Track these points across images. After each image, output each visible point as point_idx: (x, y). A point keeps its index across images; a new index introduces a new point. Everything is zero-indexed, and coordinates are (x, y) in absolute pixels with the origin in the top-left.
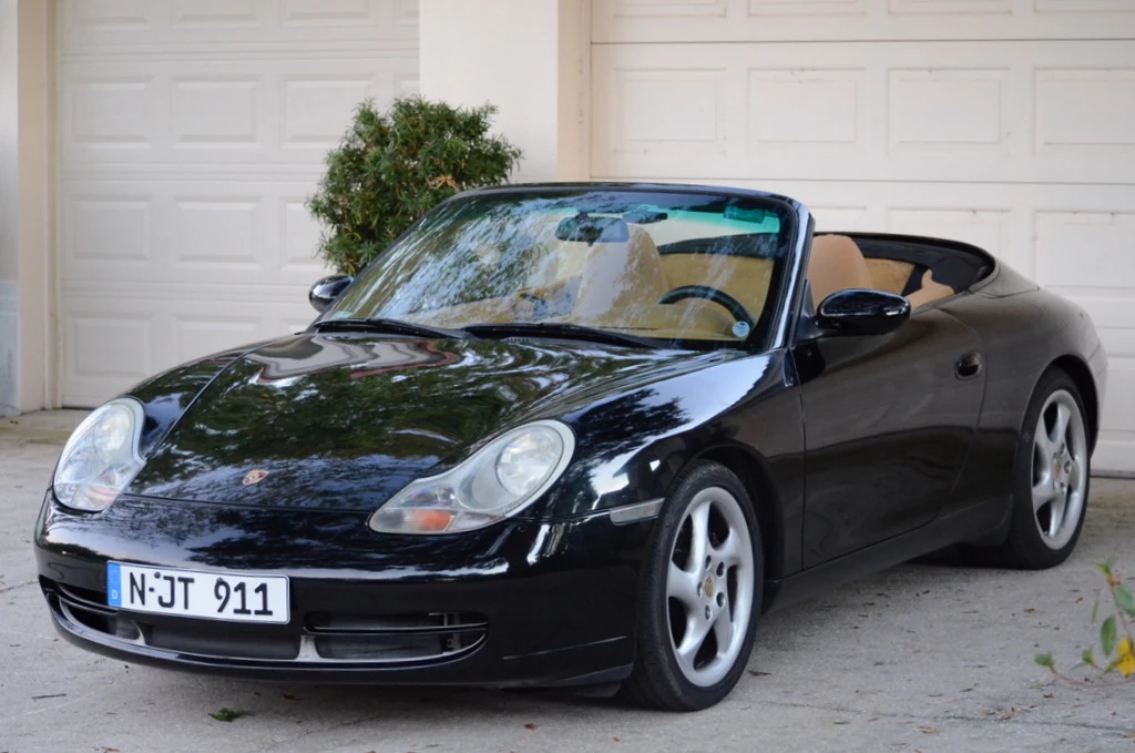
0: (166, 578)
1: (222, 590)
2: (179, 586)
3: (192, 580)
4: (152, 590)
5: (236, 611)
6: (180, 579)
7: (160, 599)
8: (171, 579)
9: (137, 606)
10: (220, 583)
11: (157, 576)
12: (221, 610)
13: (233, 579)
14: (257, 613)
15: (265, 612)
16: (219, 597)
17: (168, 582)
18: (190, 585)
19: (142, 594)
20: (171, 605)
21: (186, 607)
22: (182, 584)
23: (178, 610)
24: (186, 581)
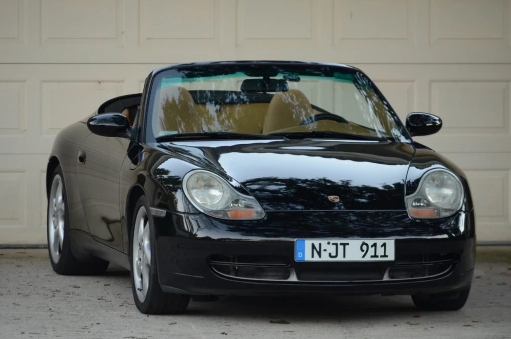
0: (333, 244)
1: (365, 248)
2: (341, 248)
3: (348, 244)
4: (325, 250)
5: (372, 257)
6: (341, 244)
7: (330, 254)
8: (336, 244)
9: (316, 258)
10: (364, 244)
11: (329, 243)
12: (364, 256)
13: (370, 242)
14: (382, 256)
15: (385, 256)
16: (362, 250)
17: (335, 246)
18: (346, 246)
19: (319, 254)
20: (336, 256)
21: (344, 257)
22: (342, 246)
23: (340, 258)
24: (344, 245)
